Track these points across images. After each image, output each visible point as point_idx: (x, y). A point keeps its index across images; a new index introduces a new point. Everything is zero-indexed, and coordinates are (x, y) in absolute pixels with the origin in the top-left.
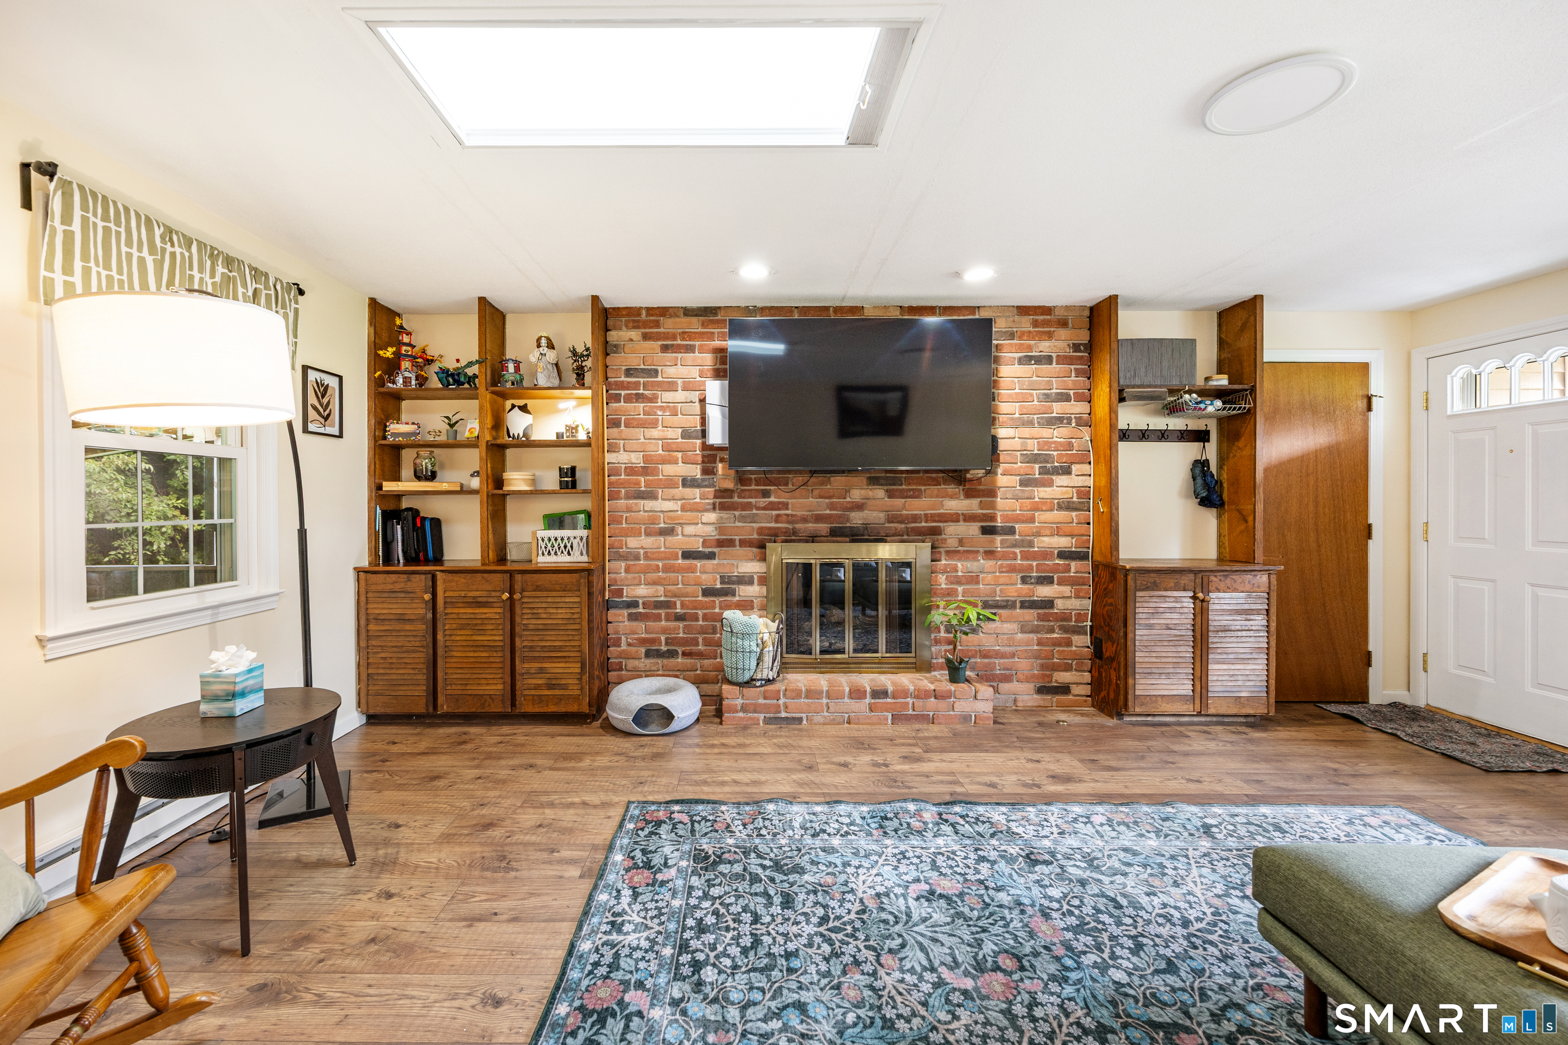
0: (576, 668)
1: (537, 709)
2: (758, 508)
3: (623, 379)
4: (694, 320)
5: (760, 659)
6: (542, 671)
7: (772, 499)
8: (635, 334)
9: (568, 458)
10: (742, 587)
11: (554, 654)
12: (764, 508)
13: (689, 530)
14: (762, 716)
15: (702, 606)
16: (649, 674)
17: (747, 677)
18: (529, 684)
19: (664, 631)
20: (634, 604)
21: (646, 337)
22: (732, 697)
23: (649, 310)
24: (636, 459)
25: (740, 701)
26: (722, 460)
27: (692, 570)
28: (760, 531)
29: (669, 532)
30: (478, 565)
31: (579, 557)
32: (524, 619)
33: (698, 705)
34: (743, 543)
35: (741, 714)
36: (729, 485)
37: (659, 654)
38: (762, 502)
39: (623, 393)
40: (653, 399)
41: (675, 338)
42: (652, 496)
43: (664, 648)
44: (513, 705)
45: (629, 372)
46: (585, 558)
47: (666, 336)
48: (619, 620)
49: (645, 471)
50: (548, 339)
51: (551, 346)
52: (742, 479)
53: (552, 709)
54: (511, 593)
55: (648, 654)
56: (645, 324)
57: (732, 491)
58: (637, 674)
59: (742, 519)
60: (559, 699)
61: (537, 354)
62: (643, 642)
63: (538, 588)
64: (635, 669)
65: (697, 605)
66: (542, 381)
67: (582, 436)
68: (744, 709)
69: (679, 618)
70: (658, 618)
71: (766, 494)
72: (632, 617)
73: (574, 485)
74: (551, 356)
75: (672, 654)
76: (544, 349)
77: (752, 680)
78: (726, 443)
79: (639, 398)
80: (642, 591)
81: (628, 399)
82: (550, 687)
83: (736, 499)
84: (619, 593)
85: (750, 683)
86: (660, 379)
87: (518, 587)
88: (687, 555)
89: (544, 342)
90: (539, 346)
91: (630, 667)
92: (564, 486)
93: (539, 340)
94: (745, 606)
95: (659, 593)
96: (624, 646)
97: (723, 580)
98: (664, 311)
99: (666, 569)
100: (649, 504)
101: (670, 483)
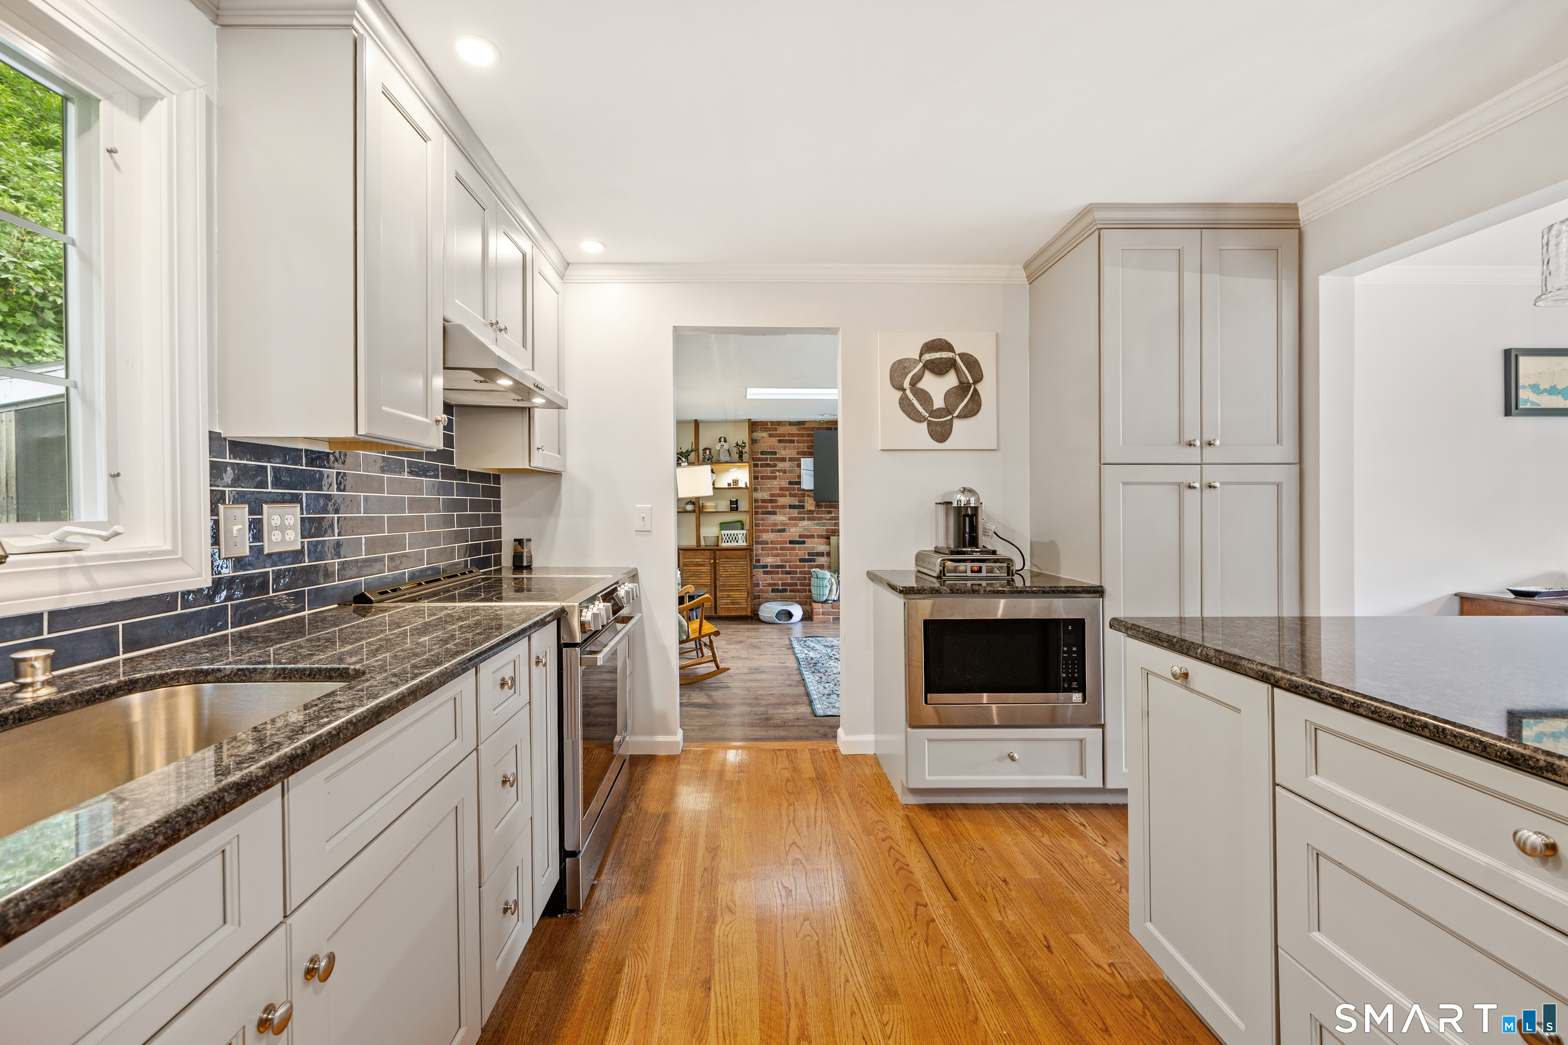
0: (745, 595)
1: (727, 614)
2: (826, 520)
3: (760, 456)
4: (794, 427)
5: (830, 591)
6: (728, 596)
7: (833, 515)
8: (765, 434)
9: (733, 495)
10: (819, 558)
11: (733, 588)
12: (829, 520)
13: (793, 530)
14: (831, 617)
15: (799, 567)
16: (774, 600)
17: (825, 598)
18: (722, 603)
19: (781, 579)
20: (766, 566)
21: (770, 436)
22: (818, 608)
23: (772, 422)
24: (766, 496)
25: (821, 610)
26: (808, 496)
27: (794, 549)
28: (827, 530)
29: (783, 531)
30: (695, 547)
31: (742, 543)
32: (721, 572)
33: (802, 613)
34: (819, 536)
35: (821, 616)
36: (813, 508)
37: (778, 591)
38: (828, 516)
39: (759, 463)
40: (775, 466)
41: (785, 437)
42: (774, 513)
43: (781, 588)
44: (716, 612)
45: (762, 453)
46: (745, 544)
47: (780, 435)
48: (759, 574)
49: (771, 501)
50: (725, 438)
51: (725, 441)
52: (818, 506)
53: (734, 614)
54: (715, 560)
55: (773, 591)
56: (770, 429)
57: (813, 511)
58: (768, 600)
59: (818, 525)
60: (738, 609)
61: (719, 445)
62: (770, 585)
63: (727, 558)
64: (767, 598)
65: (796, 567)
66: (723, 458)
67: (741, 484)
68: (823, 614)
69: (788, 573)
70: (777, 573)
71: (830, 512)
72: (765, 573)
73: (737, 509)
74: (726, 446)
75: (785, 590)
76: (722, 443)
77: (827, 600)
78: (812, 488)
79: (768, 465)
80: (769, 560)
81: (762, 466)
82: (733, 604)
83: (815, 515)
84: (758, 561)
85: (826, 601)
86: (777, 456)
87: (717, 557)
88: (791, 542)
89: (723, 439)
90: (720, 441)
91: (764, 597)
92: (732, 509)
93: (720, 439)
94: (821, 567)
95: (777, 561)
96: (761, 587)
97: (809, 554)
98: (779, 423)
99: (782, 549)
100: (773, 517)
101: (783, 507)
